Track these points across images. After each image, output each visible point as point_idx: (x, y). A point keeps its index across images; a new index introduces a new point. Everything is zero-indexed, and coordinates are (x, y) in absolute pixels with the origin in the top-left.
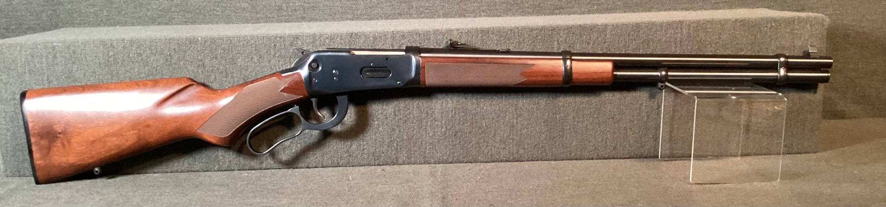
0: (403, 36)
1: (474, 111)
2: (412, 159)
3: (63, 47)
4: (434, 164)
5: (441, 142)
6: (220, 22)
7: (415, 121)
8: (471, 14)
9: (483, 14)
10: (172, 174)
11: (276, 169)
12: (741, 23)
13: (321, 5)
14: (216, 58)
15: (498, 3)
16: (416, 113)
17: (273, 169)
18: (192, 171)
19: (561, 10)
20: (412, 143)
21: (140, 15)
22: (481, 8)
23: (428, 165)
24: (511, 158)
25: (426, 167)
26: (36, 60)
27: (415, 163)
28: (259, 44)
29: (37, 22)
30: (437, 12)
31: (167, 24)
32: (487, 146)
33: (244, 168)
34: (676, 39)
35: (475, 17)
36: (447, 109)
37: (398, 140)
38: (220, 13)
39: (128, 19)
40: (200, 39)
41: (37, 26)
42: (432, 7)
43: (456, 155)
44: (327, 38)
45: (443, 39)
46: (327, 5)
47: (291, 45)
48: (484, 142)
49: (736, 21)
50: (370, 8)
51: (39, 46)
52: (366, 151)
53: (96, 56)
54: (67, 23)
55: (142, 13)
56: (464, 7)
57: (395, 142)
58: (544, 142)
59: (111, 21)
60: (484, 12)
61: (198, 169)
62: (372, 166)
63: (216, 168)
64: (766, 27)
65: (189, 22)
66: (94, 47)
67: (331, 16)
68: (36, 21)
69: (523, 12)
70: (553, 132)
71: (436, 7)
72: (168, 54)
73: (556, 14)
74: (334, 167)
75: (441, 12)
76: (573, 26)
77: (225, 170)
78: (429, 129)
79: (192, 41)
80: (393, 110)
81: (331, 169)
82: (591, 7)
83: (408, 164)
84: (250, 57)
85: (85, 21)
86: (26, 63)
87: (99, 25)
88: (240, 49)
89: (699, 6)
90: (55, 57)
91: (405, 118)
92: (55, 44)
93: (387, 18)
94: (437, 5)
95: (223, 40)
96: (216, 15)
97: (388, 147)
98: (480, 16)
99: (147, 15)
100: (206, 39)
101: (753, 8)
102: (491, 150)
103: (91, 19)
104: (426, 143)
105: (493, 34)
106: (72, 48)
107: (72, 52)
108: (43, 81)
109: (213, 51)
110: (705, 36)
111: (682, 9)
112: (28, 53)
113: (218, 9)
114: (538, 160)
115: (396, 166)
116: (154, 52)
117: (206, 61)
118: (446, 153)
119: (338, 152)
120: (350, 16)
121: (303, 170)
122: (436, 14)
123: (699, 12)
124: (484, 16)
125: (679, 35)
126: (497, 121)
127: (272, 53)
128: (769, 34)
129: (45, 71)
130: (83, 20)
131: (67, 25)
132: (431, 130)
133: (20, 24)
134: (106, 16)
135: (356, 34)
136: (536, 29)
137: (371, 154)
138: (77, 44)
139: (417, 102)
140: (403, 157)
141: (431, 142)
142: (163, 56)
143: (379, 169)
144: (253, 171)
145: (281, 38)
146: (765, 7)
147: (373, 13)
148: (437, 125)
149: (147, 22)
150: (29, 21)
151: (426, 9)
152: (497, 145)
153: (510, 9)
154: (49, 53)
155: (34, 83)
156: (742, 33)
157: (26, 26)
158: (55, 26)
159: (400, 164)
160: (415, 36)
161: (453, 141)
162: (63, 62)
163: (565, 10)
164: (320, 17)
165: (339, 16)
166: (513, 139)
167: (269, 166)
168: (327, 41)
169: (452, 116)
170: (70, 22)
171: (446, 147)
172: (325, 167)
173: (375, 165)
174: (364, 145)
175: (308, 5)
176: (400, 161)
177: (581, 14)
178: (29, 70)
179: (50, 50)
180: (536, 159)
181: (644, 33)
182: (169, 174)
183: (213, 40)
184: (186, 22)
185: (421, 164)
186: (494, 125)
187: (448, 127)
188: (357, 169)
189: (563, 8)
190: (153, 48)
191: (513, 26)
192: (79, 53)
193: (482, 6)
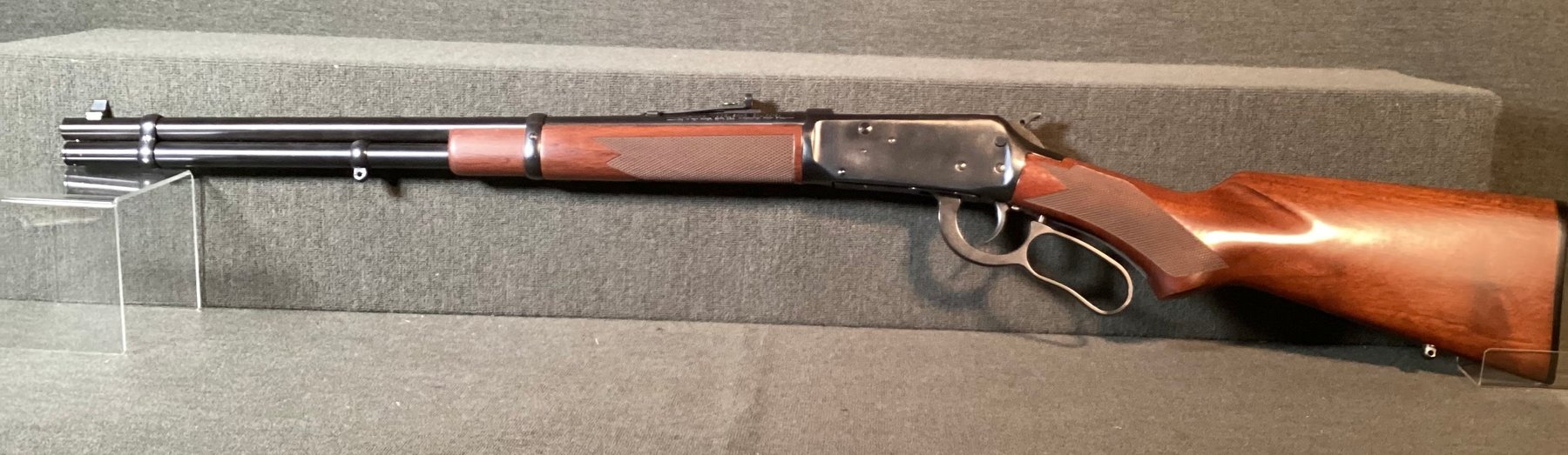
0: (711, 84)
1: (834, 232)
2: (716, 311)
3: (88, 67)
4: (755, 323)
5: (770, 283)
6: (383, 35)
7: (724, 242)
8: (845, 48)
9: (869, 48)
10: (275, 312)
11: (464, 314)
12: (1338, 99)
13: (571, 14)
14: (365, 103)
16: (727, 227)
17: (458, 313)
18: (309, 309)
19: (1015, 51)
20: (715, 283)
21: (239, 13)
22: (867, 38)
23: (742, 325)
24: (898, 322)
25: (738, 330)
26: (38, 88)
27: (720, 319)
28: (444, 83)
29: (53, 15)
30: (785, 39)
31: (289, 32)
32: (854, 297)
33: (407, 309)
34: (1214, 120)
35: (855, 53)
36: (784, 225)
37: (690, 274)
38: (385, 18)
39: (217, 19)
40: (336, 66)
41: (51, 22)
42: (775, 30)
43: (795, 309)
44: (571, 79)
45: (784, 94)
46: (582, 15)
47: (504, 88)
48: (849, 289)
49: (1330, 94)
50: (663, 24)
51: (43, 62)
52: (630, 292)
53: (146, 88)
54: (105, 20)
55: (244, 9)
56: (835, 34)
57: (685, 279)
59: (187, 20)
60: (871, 45)
61: (321, 305)
62: (642, 319)
63: (354, 306)
64: (1383, 108)
65: (327, 31)
66: (144, 70)
67: (589, 34)
68: (50, 14)
69: (944, 50)
71: (784, 32)
72: (278, 90)
73: (1005, 57)
74: (571, 317)
75: (793, 41)
76: (1024, 85)
77: (372, 311)
78: (748, 259)
79: (322, 70)
80: (684, 220)
81: (566, 320)
82: (1070, 48)
83: (708, 321)
84: (428, 105)
85: (139, 18)
86: (19, 92)
87: (163, 27)
88: (408, 89)
89: (1271, 59)
90: (71, 84)
91: (706, 236)
92: (73, 61)
93: (693, 46)
94: (786, 26)
95: (379, 72)
96: (377, 21)
97: (673, 286)
98: (864, 52)
99: (251, 14)
100: (347, 68)
101: (1370, 69)
102: (862, 304)
103: (149, 15)
104: (741, 284)
105: (876, 90)
106: (104, 70)
107: (102, 77)
108: (48, 126)
109: (359, 90)
110: (1269, 119)
111: (1238, 63)
112: (23, 73)
113: (382, 10)
115: (684, 323)
116: (252, 85)
117: (346, 107)
118: (778, 305)
119: (579, 291)
120: (623, 38)
121: (512, 319)
123: (1269, 70)
124: (871, 53)
125: (1221, 114)
126: (875, 252)
127: (469, 99)
128: (1389, 122)
129: (53, 110)
130: (135, 16)
131: (106, 24)
132: (752, 261)
133: (22, 17)
134: (177, 10)
135: (625, 76)
136: (957, 87)
137: (640, 299)
138: (112, 63)
139: (730, 207)
140: (698, 308)
141: (751, 282)
142: (267, 94)
143: (653, 325)
144: (422, 316)
145: (485, 73)
146: (1392, 68)
147: (667, 34)
148: (764, 252)
149: (252, 27)
150: (38, 13)
151: (766, 34)
152: (873, 297)
153: (920, 44)
154: (62, 75)
155: (32, 130)
156: (1338, 117)
157: (33, 22)
158: (83, 25)
159: (693, 320)
160: (732, 86)
161: (791, 284)
162: (86, 95)
163: (1022, 51)
164: (569, 36)
165: (605, 37)
167: (452, 309)
168: (571, 86)
169: (793, 239)
170: (111, 18)
171: (779, 293)
172: (554, 316)
173: (646, 319)
174: (627, 281)
175: (548, 13)
176: (693, 314)
177: (1049, 60)
178: (23, 106)
179: (64, 72)
180: (943, 326)
181: (1156, 106)
182: (268, 311)
183: (360, 71)
184: (323, 30)
185: (729, 322)
186: (869, 259)
187: (784, 258)
188: (612, 323)
189: (1017, 47)
190: (250, 78)
191: (915, 78)
192: (115, 80)
193: (869, 34)
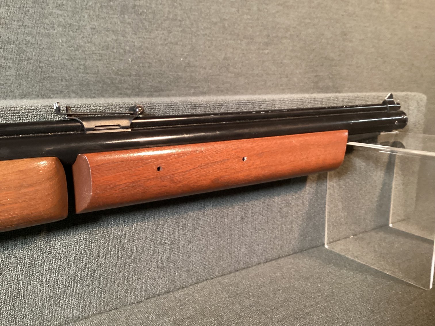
15: (92, 82)
58: (211, 256)
70: (221, 240)
114: (203, 281)
122: (10, 94)
166: (173, 261)
